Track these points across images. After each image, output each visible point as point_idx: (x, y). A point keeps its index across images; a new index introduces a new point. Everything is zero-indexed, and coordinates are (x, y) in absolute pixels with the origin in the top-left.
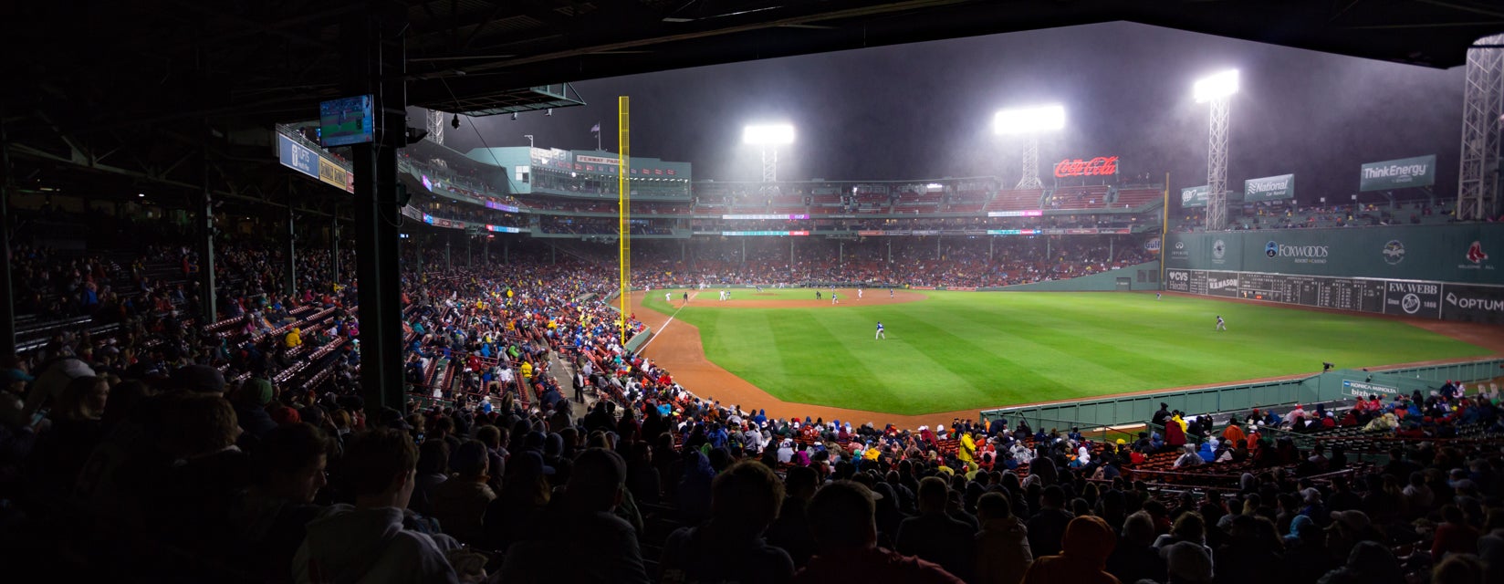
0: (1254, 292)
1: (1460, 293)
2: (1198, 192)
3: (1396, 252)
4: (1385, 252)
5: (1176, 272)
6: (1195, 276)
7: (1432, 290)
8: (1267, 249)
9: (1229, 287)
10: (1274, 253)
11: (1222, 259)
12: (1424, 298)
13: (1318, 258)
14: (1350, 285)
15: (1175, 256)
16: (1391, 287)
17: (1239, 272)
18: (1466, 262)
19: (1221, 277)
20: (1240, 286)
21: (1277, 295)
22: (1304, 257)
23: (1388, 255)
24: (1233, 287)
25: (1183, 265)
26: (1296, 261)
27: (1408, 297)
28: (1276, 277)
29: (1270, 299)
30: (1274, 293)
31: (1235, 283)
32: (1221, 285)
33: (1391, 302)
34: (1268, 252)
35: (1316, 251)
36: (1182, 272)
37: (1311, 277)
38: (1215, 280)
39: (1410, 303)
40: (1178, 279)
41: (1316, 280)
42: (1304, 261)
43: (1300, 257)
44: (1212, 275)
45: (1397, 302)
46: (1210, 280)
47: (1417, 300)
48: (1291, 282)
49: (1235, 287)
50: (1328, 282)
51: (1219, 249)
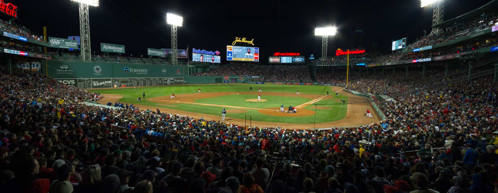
0: (120, 85)
1: (177, 79)
2: (65, 41)
3: (165, 71)
4: (162, 71)
5: (62, 80)
6: (80, 81)
7: (172, 79)
8: (125, 70)
9: (107, 84)
10: (128, 71)
11: (100, 73)
12: (171, 81)
13: (145, 73)
14: (155, 79)
15: (60, 72)
16: (165, 79)
17: (111, 78)
18: (177, 73)
19: (100, 81)
20: (113, 83)
21: (131, 85)
22: (140, 72)
23: (163, 72)
24: (109, 84)
25: (68, 76)
26: (137, 73)
27: (168, 81)
28: (129, 79)
29: (128, 86)
30: (130, 84)
31: (110, 82)
32: (101, 84)
33: (165, 82)
34: (125, 71)
35: (144, 70)
36: (69, 80)
37: (143, 78)
38: (98, 82)
39: (169, 82)
40: (66, 83)
41: (145, 79)
42: (140, 73)
43: (138, 72)
44: (93, 80)
45: (166, 82)
46: (93, 82)
47: (170, 82)
48: (136, 80)
49: (111, 84)
50: (149, 79)
51: (97, 69)
